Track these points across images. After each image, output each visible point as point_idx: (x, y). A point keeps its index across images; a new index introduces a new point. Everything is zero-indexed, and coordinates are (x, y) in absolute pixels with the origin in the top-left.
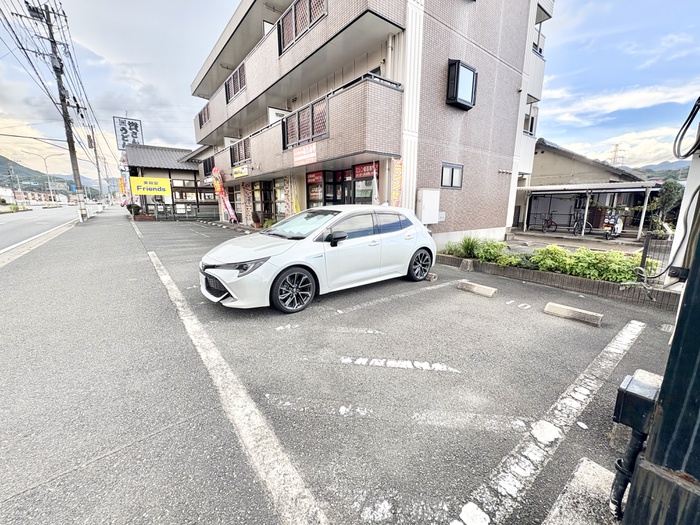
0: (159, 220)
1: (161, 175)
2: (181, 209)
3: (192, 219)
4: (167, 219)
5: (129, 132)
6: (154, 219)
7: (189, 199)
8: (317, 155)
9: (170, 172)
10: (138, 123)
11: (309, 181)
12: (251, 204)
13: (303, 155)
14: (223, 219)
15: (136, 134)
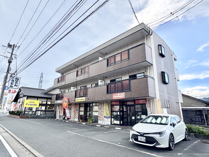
0: (31, 118)
1: (34, 99)
2: (39, 113)
3: (44, 118)
4: (34, 118)
5: (15, 81)
6: (28, 118)
7: (42, 109)
8: (125, 96)
9: (38, 98)
10: (19, 78)
11: (112, 104)
12: (78, 112)
13: (118, 96)
14: (58, 118)
15: (17, 82)
